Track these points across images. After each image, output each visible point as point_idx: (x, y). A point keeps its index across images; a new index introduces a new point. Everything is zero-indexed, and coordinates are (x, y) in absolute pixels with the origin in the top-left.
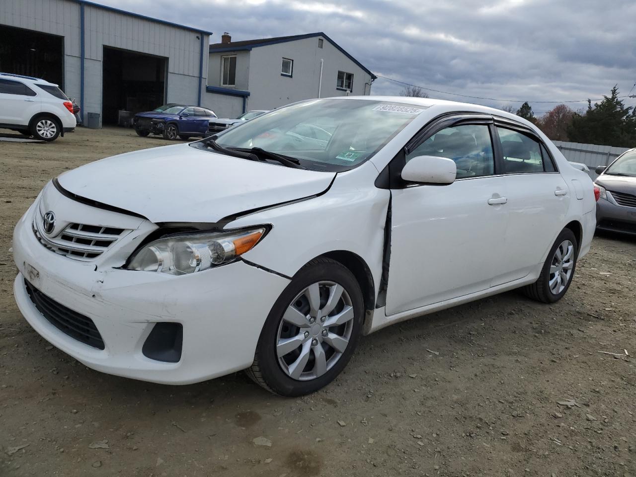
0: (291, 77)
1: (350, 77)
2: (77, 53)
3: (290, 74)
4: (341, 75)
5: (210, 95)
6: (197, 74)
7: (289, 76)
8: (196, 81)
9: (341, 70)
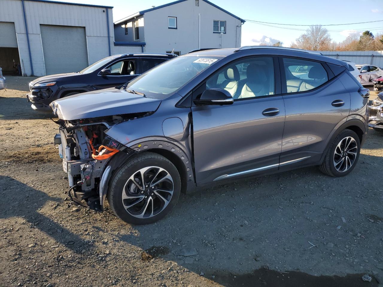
0: (176, 28)
1: (223, 24)
2: (23, 31)
3: (176, 27)
4: (216, 23)
5: (117, 47)
6: (106, 35)
7: (174, 28)
8: (107, 39)
9: (216, 19)
